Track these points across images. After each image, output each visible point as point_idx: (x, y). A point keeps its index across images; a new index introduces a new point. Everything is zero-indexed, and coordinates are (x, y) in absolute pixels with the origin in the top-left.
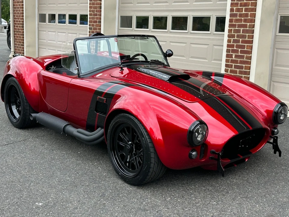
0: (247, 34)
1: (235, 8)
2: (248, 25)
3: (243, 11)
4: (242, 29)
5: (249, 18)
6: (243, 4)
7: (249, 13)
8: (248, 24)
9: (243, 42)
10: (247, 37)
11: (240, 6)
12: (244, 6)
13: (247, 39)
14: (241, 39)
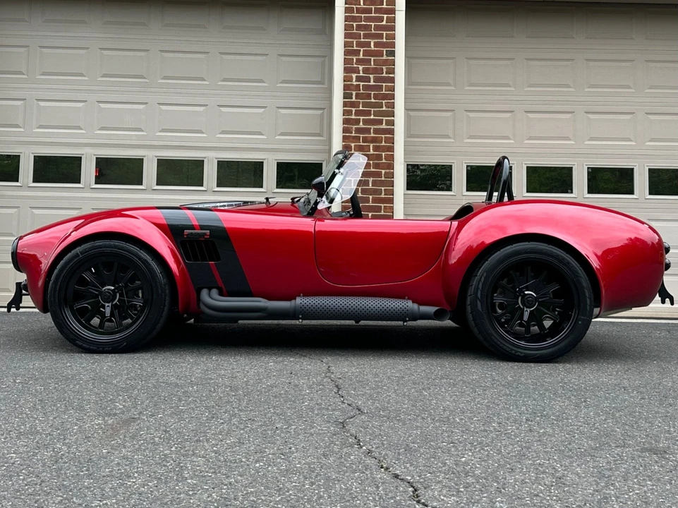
0: (383, 188)
1: (353, 145)
2: (383, 173)
3: (371, 151)
4: (372, 179)
5: (384, 161)
6: (370, 139)
7: (383, 154)
8: (383, 171)
9: (374, 200)
10: (383, 193)
11: (363, 142)
12: (372, 142)
13: (383, 196)
14: (371, 197)
